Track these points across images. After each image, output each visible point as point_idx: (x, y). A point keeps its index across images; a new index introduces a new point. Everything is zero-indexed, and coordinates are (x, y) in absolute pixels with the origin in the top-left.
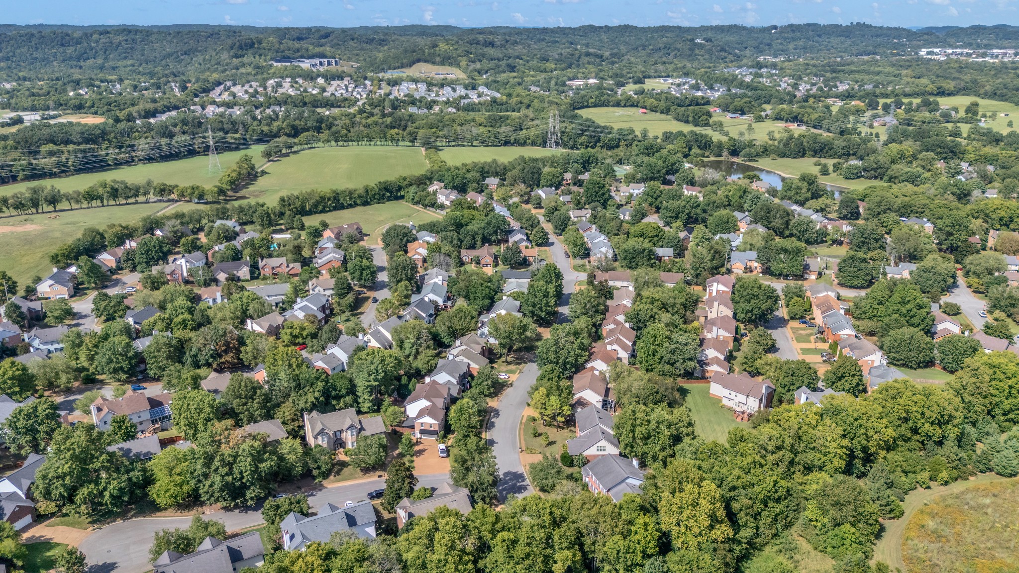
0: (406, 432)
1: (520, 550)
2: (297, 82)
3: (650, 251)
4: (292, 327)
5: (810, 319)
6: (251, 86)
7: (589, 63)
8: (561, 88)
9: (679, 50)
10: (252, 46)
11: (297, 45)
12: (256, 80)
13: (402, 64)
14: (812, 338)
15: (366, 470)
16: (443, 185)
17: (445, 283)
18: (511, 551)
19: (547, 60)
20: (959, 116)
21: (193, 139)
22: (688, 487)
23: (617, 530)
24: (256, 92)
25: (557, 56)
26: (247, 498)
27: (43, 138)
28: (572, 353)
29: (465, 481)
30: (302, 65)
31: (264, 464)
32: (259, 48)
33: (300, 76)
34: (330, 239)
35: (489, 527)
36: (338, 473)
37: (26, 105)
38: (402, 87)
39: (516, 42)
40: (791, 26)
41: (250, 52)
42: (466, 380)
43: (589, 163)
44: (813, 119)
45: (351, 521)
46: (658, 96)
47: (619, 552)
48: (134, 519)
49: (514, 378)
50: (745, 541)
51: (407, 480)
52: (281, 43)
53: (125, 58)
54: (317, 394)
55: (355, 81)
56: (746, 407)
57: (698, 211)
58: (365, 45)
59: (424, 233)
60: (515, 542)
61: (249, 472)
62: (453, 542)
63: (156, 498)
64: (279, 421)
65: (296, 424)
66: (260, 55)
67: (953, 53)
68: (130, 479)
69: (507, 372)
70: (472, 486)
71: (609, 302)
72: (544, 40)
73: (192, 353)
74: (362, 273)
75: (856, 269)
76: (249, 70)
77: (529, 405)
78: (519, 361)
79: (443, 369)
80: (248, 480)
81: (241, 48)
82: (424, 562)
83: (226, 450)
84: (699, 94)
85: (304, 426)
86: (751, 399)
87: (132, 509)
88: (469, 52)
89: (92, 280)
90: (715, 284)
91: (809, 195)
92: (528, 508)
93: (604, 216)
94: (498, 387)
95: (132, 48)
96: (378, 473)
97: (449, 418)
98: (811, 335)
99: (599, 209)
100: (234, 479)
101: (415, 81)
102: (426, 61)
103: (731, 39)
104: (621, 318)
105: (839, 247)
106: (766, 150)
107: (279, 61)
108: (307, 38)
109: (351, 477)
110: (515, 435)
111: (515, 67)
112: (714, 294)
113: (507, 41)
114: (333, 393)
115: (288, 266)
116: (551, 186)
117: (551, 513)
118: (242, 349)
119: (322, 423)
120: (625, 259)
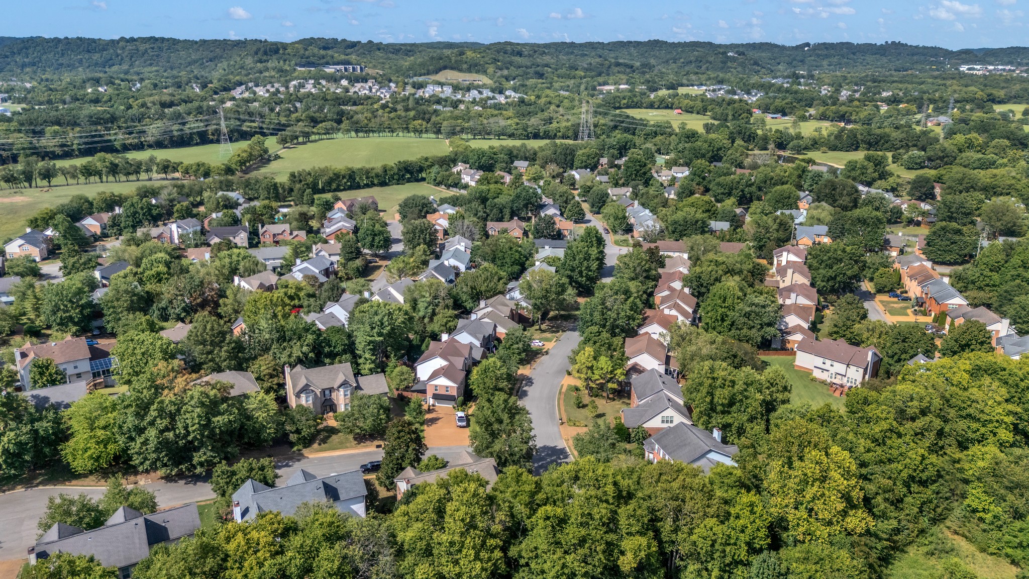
0: (414, 397)
1: (572, 533)
2: (320, 84)
3: (704, 222)
4: (287, 287)
5: (902, 293)
6: (273, 86)
7: (619, 72)
8: (591, 92)
9: (711, 63)
10: (276, 51)
11: (322, 52)
12: (279, 82)
13: (428, 70)
14: (909, 311)
15: (361, 438)
16: (468, 166)
17: (469, 251)
18: (558, 535)
19: (577, 69)
20: (1016, 118)
21: (206, 126)
22: (813, 454)
23: (712, 511)
24: (278, 91)
25: (586, 66)
26: (194, 462)
27: (48, 120)
28: (623, 314)
29: (490, 450)
30: (326, 70)
31: (219, 418)
32: (284, 54)
33: (323, 78)
34: (341, 210)
35: (526, 498)
36: (324, 441)
37: (42, 99)
38: (427, 89)
39: (544, 53)
40: (824, 44)
41: (274, 57)
42: (490, 343)
43: (626, 149)
44: (862, 117)
45: (331, 492)
46: (694, 98)
47: (714, 542)
48: (41, 487)
49: (549, 346)
50: (885, 536)
51: (413, 446)
52: (306, 50)
53: (151, 65)
54: (305, 349)
55: (379, 83)
56: (845, 379)
57: (753, 189)
58: (391, 55)
59: (446, 205)
60: (563, 521)
61: (197, 426)
62: (473, 517)
63: (70, 459)
64: (253, 376)
65: (276, 380)
66: (285, 61)
67: (995, 69)
68: (36, 432)
69: (541, 340)
70: (500, 458)
71: (660, 271)
72: (572, 53)
73: (160, 305)
74: (373, 239)
75: (949, 243)
76: (273, 73)
77: (569, 374)
78: (555, 329)
79: (464, 328)
80: (195, 437)
81: (265, 53)
82: (428, 545)
83: (168, 397)
84: (736, 97)
85: (285, 384)
86: (853, 369)
87: (40, 474)
88: (496, 60)
89: (70, 242)
90: (785, 254)
91: (876, 175)
92: (581, 474)
93: (647, 193)
94: (530, 355)
95: (157, 56)
96: (376, 443)
97: (470, 382)
98: (907, 308)
99: (641, 187)
100: (177, 436)
101: (441, 84)
102: (452, 68)
103: (764, 54)
104: (677, 285)
105: (916, 228)
106: (816, 143)
107: (303, 66)
108: (332, 48)
109: (341, 446)
110: (553, 406)
111: (543, 74)
112: (784, 263)
113: (535, 52)
114: (327, 349)
115: (291, 234)
116: (586, 167)
117: (615, 484)
118: (221, 301)
119: (307, 379)
120: (674, 232)
